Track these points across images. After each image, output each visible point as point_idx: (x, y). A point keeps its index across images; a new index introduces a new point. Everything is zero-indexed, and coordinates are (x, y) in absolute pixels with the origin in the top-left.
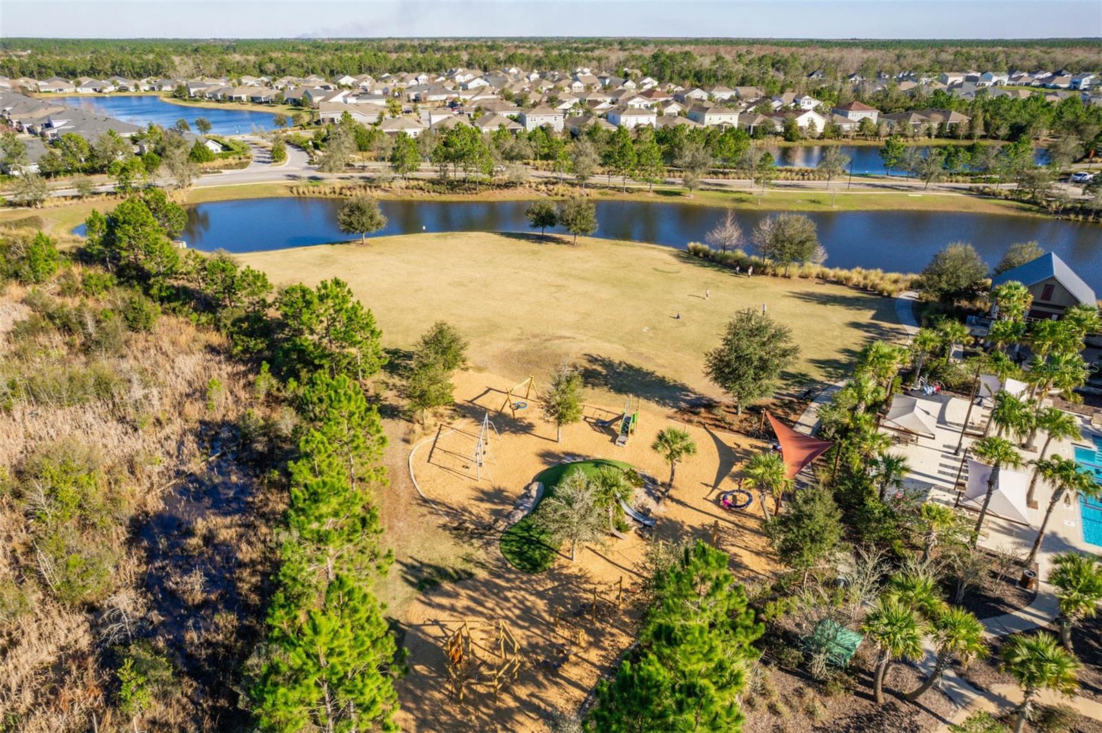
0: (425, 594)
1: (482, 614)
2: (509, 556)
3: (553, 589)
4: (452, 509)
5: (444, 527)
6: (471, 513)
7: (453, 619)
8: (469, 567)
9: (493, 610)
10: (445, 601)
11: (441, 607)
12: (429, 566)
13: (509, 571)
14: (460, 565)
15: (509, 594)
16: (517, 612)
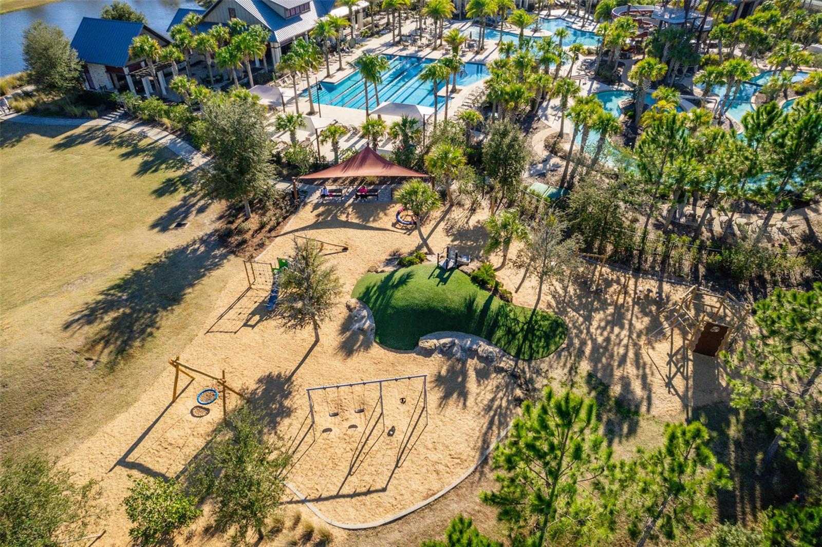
0: (638, 406)
1: (638, 355)
2: (553, 348)
3: (576, 311)
6: (494, 400)
7: (656, 372)
9: (627, 346)
11: (646, 386)
13: (570, 344)
15: (600, 339)
16: (617, 330)
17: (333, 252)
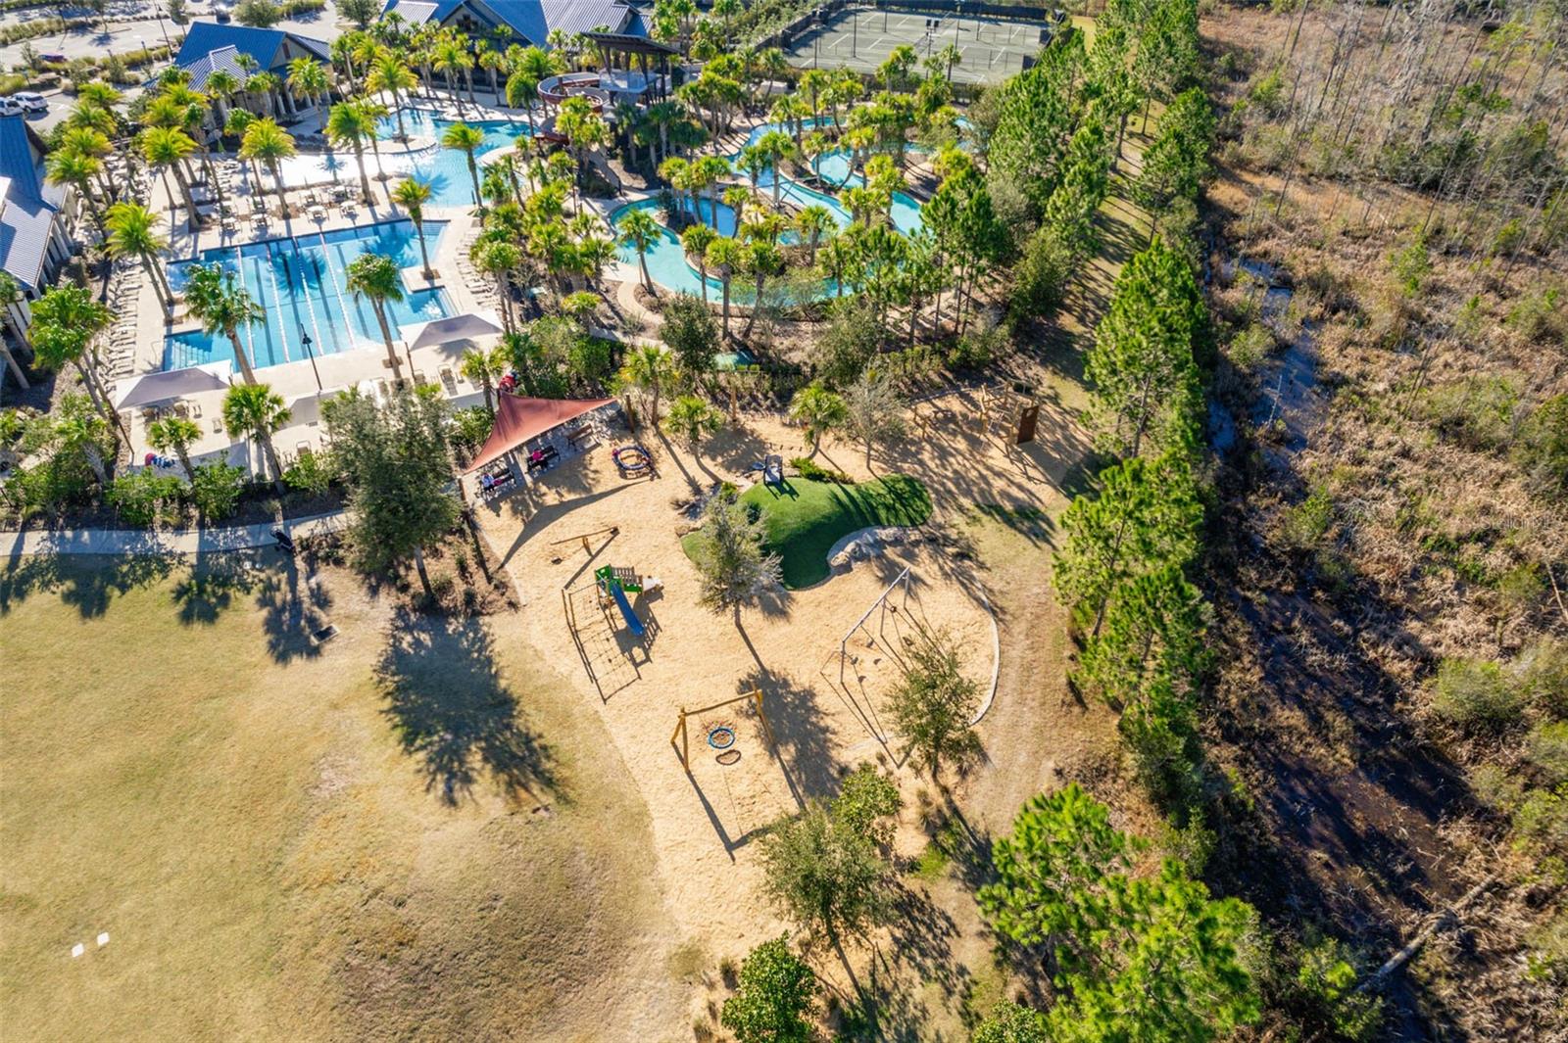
0: (1033, 506)
1: (989, 468)
2: (929, 501)
3: (905, 462)
4: (963, 584)
5: (982, 566)
6: (941, 568)
7: (1013, 474)
8: (977, 513)
9: (974, 468)
10: (1015, 492)
11: (1020, 487)
12: (1021, 531)
13: (936, 492)
14: (985, 518)
15: (949, 474)
16: (952, 460)
17: (605, 541)
